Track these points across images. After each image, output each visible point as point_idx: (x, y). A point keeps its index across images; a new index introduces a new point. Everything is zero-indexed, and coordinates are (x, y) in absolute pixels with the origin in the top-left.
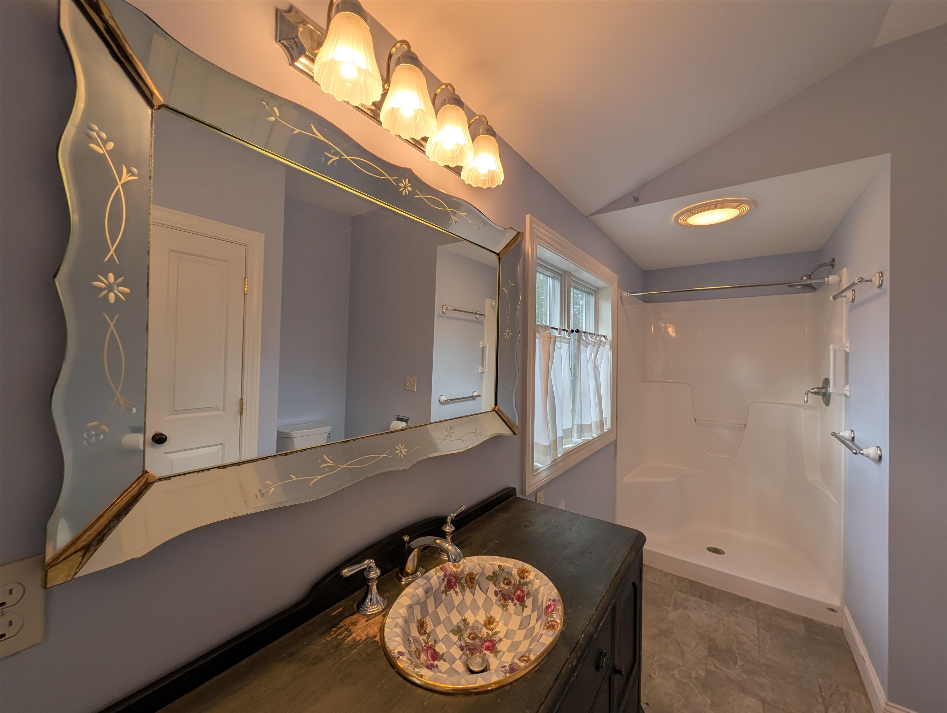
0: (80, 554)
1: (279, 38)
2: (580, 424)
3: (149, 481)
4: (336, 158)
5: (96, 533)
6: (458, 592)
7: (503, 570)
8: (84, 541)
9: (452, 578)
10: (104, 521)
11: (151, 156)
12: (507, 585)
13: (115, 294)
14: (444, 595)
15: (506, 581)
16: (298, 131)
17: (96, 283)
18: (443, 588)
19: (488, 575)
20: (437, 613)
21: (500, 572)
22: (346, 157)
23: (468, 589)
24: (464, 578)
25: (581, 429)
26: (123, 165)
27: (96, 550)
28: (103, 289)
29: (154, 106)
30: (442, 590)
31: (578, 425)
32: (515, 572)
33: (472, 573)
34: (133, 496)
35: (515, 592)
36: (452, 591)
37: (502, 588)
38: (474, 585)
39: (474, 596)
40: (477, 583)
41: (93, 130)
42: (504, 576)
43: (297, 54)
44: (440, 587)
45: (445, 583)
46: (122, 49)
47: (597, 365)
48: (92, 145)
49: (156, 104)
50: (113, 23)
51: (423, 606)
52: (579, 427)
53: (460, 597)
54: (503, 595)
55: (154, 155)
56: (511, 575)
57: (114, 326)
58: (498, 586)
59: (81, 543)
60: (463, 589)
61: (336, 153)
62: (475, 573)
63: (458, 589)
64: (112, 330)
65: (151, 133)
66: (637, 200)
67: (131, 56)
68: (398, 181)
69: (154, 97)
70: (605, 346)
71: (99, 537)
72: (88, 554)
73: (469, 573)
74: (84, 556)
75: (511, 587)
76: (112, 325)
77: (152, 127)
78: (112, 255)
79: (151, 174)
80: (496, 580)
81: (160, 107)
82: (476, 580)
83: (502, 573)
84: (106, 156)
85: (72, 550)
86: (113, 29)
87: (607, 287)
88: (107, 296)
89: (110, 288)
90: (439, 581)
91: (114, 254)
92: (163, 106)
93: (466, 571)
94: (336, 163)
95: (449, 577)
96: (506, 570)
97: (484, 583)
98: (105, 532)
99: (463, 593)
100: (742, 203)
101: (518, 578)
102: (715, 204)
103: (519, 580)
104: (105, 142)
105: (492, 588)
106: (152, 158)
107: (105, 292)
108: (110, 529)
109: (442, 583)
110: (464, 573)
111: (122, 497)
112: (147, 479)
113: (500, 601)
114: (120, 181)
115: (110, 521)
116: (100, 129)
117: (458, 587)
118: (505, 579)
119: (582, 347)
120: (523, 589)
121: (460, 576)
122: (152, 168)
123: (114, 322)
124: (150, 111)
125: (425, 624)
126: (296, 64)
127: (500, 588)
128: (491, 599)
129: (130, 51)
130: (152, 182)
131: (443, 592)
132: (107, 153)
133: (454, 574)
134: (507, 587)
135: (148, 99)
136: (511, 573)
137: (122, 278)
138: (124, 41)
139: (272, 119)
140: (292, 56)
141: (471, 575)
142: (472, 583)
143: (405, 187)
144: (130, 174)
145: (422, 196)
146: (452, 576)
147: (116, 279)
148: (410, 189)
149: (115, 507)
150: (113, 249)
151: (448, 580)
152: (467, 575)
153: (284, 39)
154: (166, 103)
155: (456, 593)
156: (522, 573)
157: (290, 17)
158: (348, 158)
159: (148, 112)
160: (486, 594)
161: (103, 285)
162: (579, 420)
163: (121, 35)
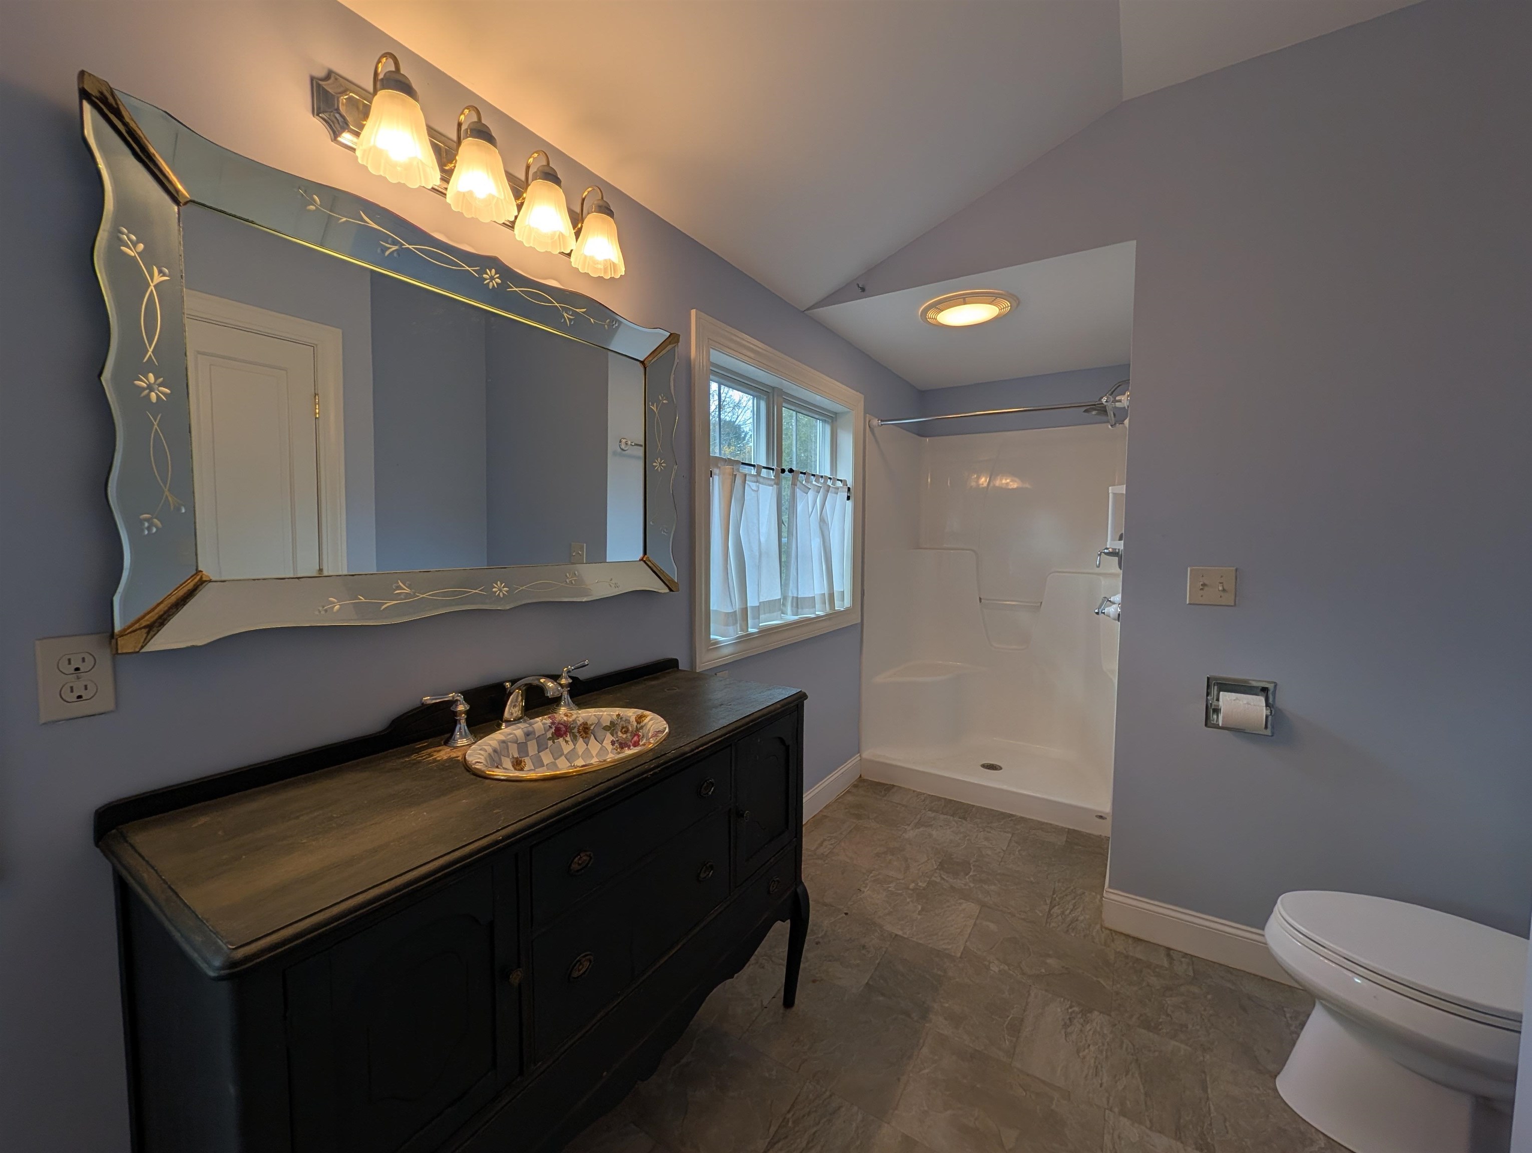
0: (145, 631)
1: (317, 111)
2: (795, 595)
3: (204, 579)
4: (395, 248)
5: (156, 616)
6: (568, 741)
7: (621, 718)
8: (147, 620)
9: (561, 726)
10: (163, 608)
11: (181, 256)
12: (625, 734)
13: (156, 394)
14: (550, 743)
15: (623, 730)
16: (344, 219)
17: (137, 383)
18: (549, 735)
19: (604, 725)
20: (540, 757)
21: (618, 721)
22: (408, 246)
23: (581, 739)
24: (577, 727)
25: (798, 603)
26: (154, 267)
27: (158, 631)
28: (144, 389)
29: (181, 202)
30: (548, 737)
31: (793, 597)
32: (633, 719)
33: (586, 722)
34: (189, 590)
35: (632, 739)
36: (561, 739)
37: (620, 737)
38: (588, 735)
39: (587, 746)
40: (592, 733)
41: (123, 233)
42: (623, 724)
43: (339, 129)
44: (545, 733)
45: (553, 730)
46: (144, 149)
47: (826, 518)
48: (123, 248)
49: (182, 201)
50: (134, 124)
51: (522, 747)
52: (795, 600)
53: (571, 746)
54: (621, 744)
55: (184, 253)
56: (629, 722)
57: (158, 425)
58: (615, 736)
59: (144, 623)
60: (574, 739)
61: (395, 242)
62: (589, 722)
63: (568, 738)
64: (156, 429)
65: (179, 230)
66: (863, 290)
67: (154, 155)
68: (482, 271)
69: (180, 194)
70: (837, 494)
71: (160, 621)
72: (152, 633)
73: (583, 723)
74: (148, 633)
75: (629, 734)
76: (156, 426)
77: (179, 225)
78: (150, 356)
79: (182, 273)
80: (614, 730)
81: (186, 203)
82: (591, 730)
83: (620, 722)
84: (137, 259)
85: (137, 626)
86: (135, 131)
87: (848, 412)
88: (148, 395)
89: (150, 388)
90: (544, 728)
91: (152, 355)
92: (191, 201)
93: (579, 720)
94: (395, 255)
95: (558, 725)
96: (624, 719)
97: (600, 733)
98: (165, 616)
99: (575, 742)
100: (997, 298)
101: (635, 724)
102: (963, 298)
103: (636, 726)
104: (135, 245)
105: (609, 738)
106: (182, 257)
107: (147, 391)
108: (169, 616)
109: (548, 730)
110: (576, 722)
111: (178, 589)
112: (201, 577)
113: (617, 750)
114: (152, 282)
115: (170, 608)
116: (129, 232)
117: (568, 736)
118: (623, 728)
119: (799, 492)
120: (640, 733)
121: (571, 726)
122: (182, 267)
123: (157, 422)
124: (176, 208)
125: (523, 763)
126: (339, 139)
127: (617, 738)
128: (606, 749)
129: (152, 150)
130: (184, 282)
131: (549, 739)
132: (139, 256)
133: (564, 723)
134: (624, 736)
135: (174, 197)
136: (629, 720)
137: (162, 379)
138: (146, 142)
139: (312, 207)
140: (334, 132)
141: (585, 725)
142: (586, 733)
143: (492, 278)
144: (161, 274)
145: (517, 289)
146: (562, 724)
147: (156, 379)
148: (499, 281)
149: (173, 597)
150: (151, 350)
151: (556, 727)
152: (581, 725)
153: (323, 112)
154: (193, 199)
155: (565, 742)
156: (639, 719)
157: (326, 85)
158: (410, 247)
159: (174, 209)
160: (601, 744)
161: (145, 385)
162: (795, 591)
163: (142, 135)
